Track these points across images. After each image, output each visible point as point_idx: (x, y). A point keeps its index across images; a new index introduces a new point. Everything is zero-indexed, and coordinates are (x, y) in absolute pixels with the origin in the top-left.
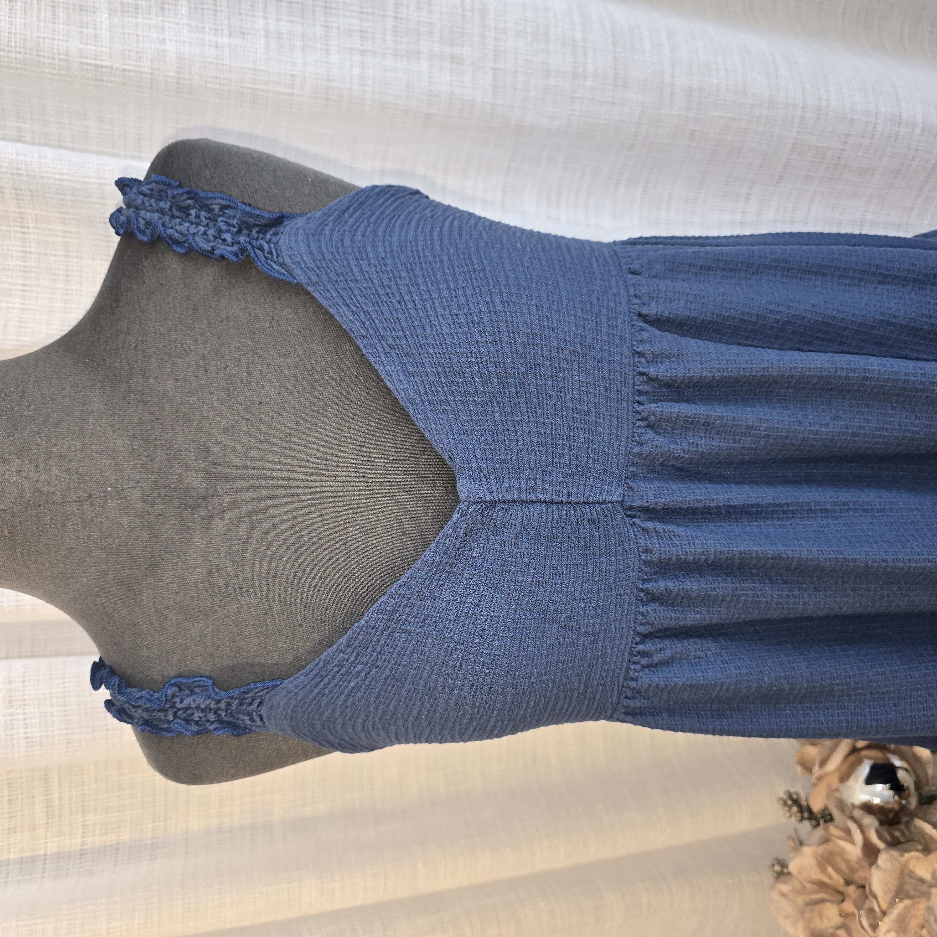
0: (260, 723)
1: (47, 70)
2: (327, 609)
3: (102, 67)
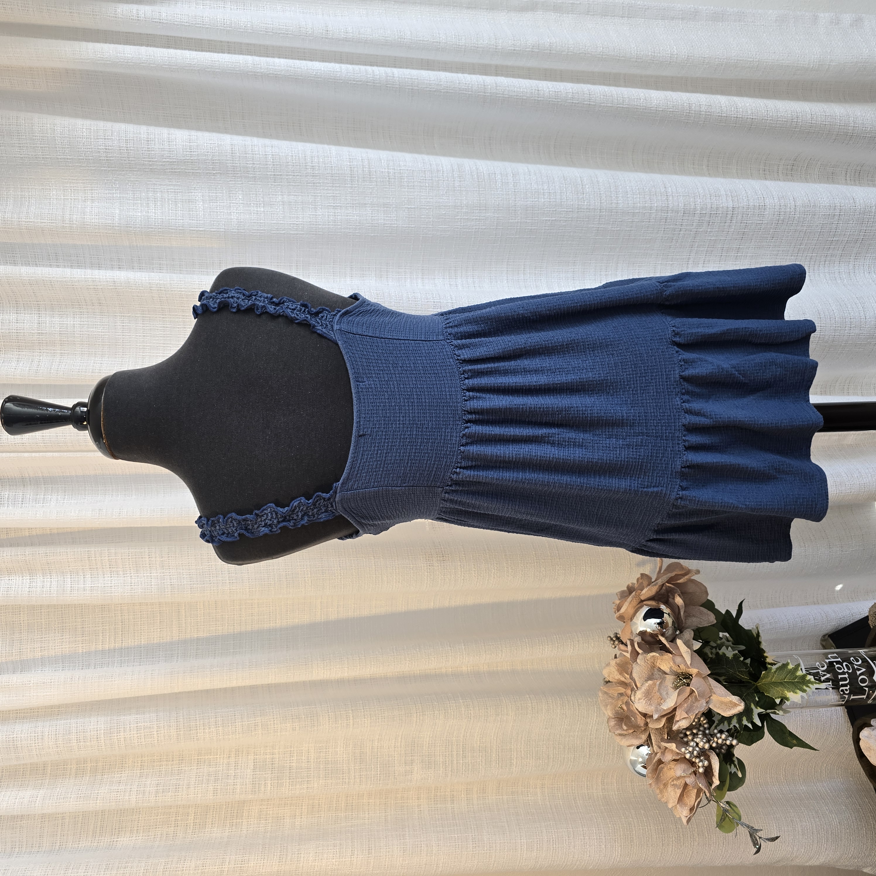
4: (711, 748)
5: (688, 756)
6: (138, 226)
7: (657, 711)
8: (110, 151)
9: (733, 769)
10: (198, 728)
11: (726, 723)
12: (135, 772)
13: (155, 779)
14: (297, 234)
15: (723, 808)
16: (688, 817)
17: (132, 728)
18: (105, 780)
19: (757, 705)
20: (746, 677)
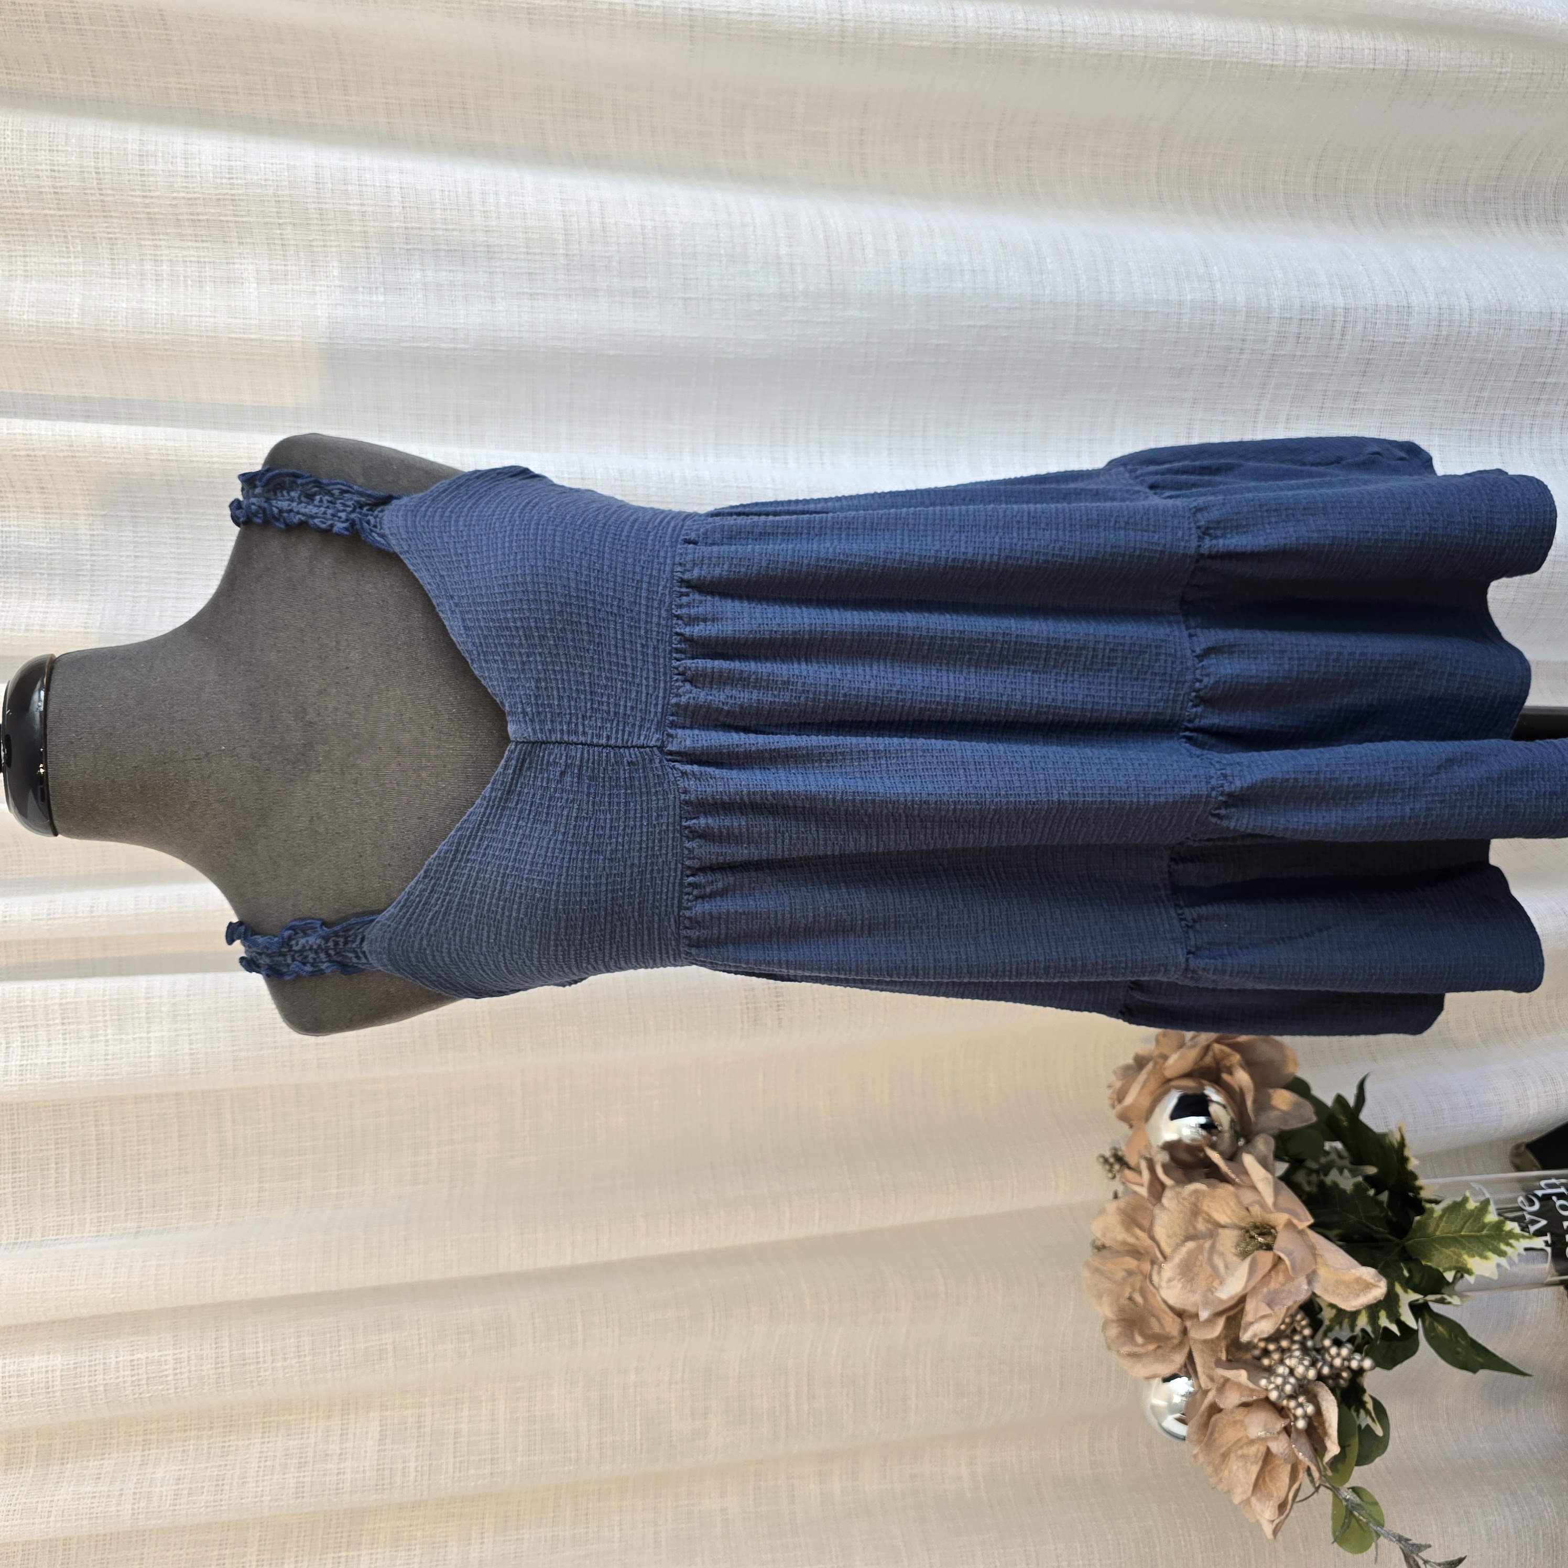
0: (364, 961)
1: (196, 349)
2: (409, 848)
3: (252, 340)
4: (1320, 1377)
5: (1274, 1395)
6: (120, 328)
7: (1206, 1303)
8: (61, 175)
9: (1365, 1420)
10: (261, 1359)
11: (1346, 1322)
12: (131, 1454)
13: (174, 1468)
14: (455, 349)
15: (1347, 1500)
16: (1276, 1522)
17: (121, 1365)
18: (67, 1474)
19: (1408, 1285)
20: (1381, 1230)
